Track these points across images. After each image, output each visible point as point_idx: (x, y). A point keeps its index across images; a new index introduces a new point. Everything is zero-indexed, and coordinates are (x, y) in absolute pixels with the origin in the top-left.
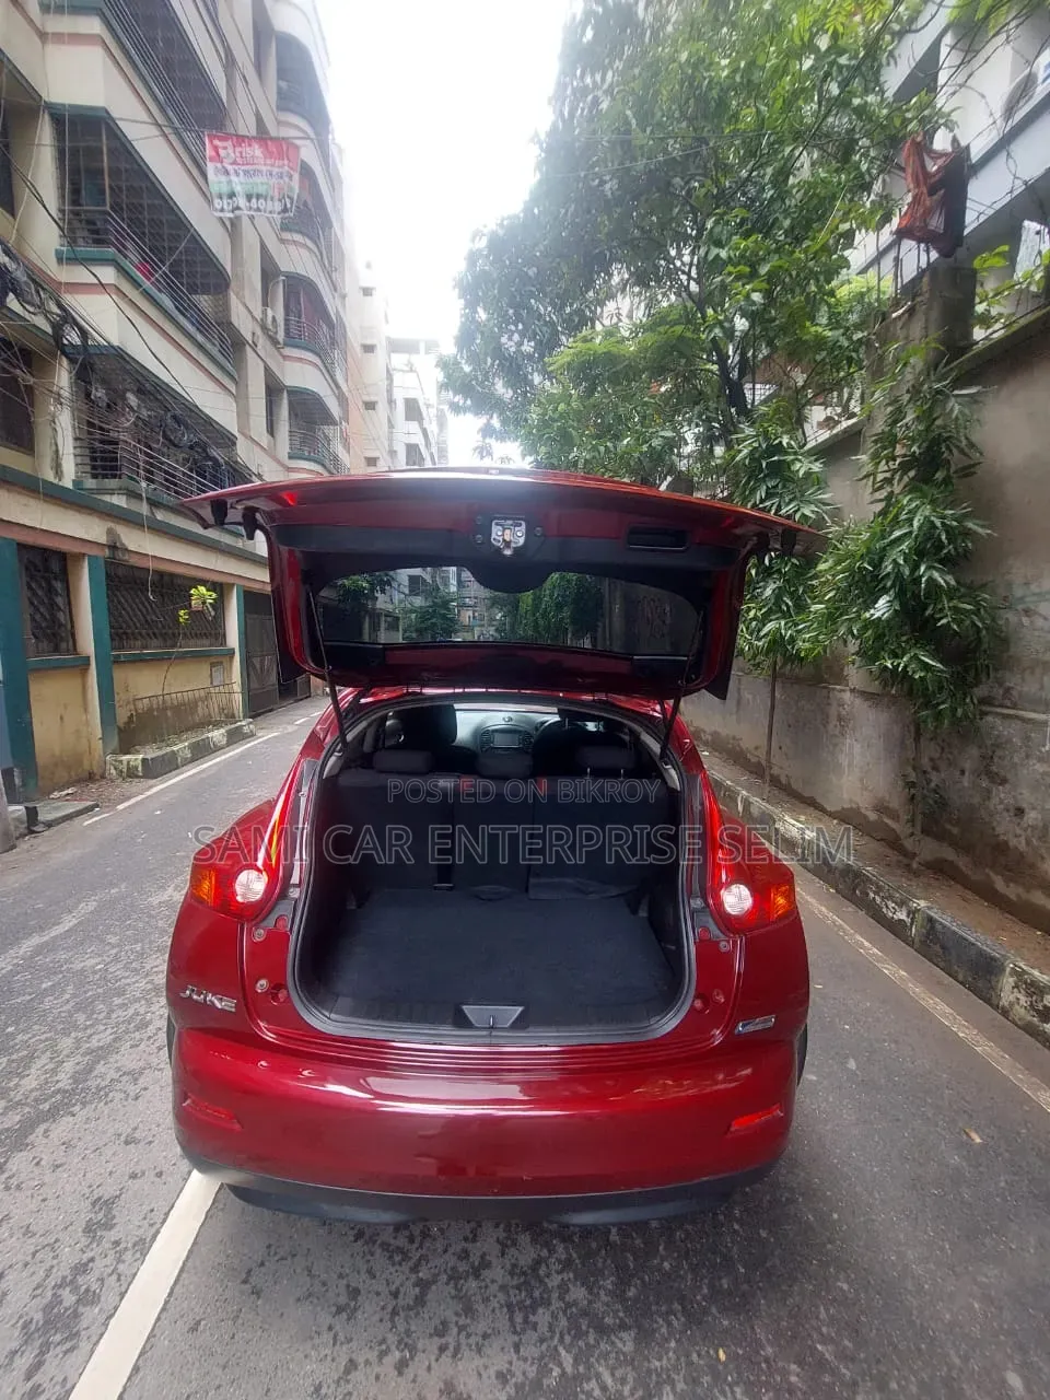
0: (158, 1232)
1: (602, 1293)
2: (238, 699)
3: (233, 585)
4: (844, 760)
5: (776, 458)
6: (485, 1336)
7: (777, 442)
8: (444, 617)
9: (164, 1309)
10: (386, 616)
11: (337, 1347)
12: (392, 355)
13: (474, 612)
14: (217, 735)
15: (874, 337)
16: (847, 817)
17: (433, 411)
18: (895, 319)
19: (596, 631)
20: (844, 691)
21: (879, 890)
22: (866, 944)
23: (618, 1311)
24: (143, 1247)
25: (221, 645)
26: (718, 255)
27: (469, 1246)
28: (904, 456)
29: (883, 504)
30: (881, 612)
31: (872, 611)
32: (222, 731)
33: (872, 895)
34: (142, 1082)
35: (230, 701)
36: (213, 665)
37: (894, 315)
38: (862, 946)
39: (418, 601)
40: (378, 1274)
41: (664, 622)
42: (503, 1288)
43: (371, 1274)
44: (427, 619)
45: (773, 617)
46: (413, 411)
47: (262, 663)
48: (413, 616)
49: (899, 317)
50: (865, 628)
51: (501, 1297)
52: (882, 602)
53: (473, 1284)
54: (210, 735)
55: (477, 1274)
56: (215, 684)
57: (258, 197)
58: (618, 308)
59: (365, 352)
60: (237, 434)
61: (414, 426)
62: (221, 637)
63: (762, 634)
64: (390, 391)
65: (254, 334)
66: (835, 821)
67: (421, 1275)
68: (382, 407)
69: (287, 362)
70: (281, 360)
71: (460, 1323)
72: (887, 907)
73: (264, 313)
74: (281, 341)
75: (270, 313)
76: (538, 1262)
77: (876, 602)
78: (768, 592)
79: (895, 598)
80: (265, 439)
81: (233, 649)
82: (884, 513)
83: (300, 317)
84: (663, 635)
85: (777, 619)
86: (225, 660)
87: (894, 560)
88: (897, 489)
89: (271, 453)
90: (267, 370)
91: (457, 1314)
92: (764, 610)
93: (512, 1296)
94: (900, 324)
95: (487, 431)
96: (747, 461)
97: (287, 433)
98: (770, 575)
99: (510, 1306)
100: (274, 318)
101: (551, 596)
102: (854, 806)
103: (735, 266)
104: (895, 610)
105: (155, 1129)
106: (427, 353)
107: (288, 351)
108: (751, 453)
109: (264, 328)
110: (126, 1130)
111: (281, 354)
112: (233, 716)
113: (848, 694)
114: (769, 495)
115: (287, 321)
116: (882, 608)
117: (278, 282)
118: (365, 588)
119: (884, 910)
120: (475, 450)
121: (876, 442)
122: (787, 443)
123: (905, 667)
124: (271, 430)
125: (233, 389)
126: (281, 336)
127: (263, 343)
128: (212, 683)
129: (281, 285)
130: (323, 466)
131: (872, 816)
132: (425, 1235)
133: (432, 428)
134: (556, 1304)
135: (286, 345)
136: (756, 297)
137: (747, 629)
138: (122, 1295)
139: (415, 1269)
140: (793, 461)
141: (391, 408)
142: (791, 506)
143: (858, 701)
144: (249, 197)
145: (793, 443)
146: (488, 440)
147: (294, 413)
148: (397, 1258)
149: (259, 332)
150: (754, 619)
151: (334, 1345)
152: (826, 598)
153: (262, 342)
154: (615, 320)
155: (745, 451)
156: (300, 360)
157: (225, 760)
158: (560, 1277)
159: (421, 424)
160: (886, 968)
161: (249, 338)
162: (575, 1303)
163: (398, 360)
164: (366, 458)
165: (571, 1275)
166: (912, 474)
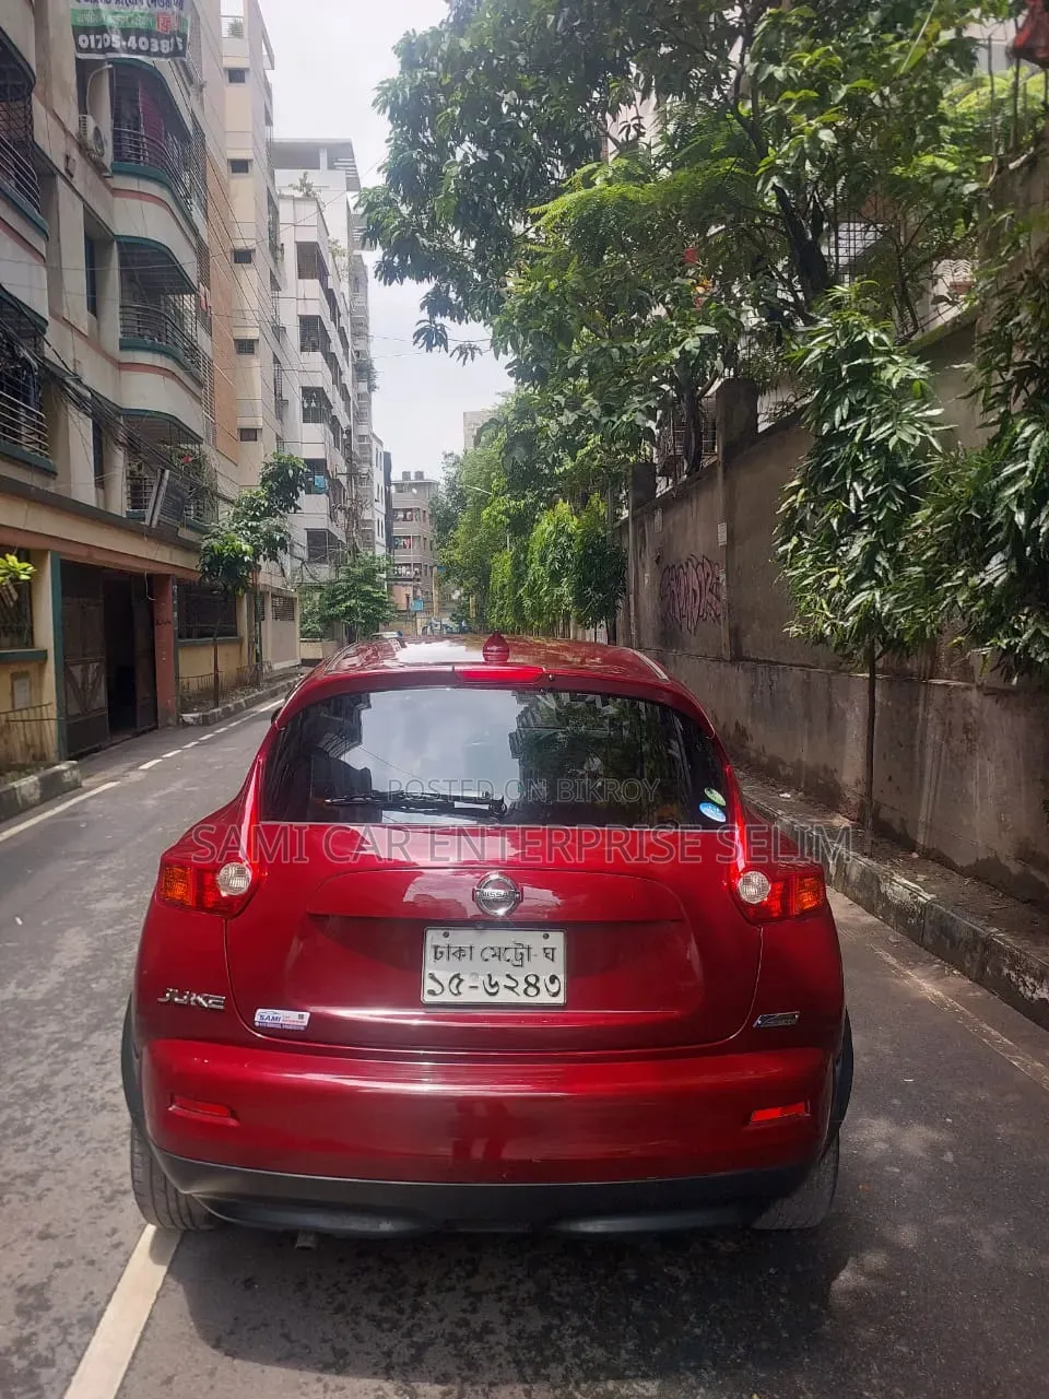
0: (104, 1310)
1: (623, 1352)
2: (51, 730)
3: (45, 552)
4: (973, 789)
5: (860, 361)
6: (492, 1384)
7: (859, 338)
8: (366, 596)
9: (130, 1368)
10: (273, 596)
11: (329, 1393)
12: (278, 172)
13: (416, 587)
14: (27, 784)
15: (985, 195)
16: (985, 874)
17: (343, 261)
18: (1013, 171)
19: (614, 615)
20: (967, 688)
21: (1015, 962)
22: (994, 1033)
23: (641, 1366)
24: (91, 1323)
25: (27, 646)
26: (771, 75)
27: (468, 1316)
28: (1021, 363)
29: (997, 428)
30: (993, 577)
31: (982, 575)
32: (34, 778)
33: (1006, 971)
34: (43, 1183)
35: (41, 732)
36: (15, 677)
37: (1012, 166)
38: (988, 1035)
39: (324, 572)
40: (366, 1338)
41: (718, 598)
42: (508, 1349)
43: (358, 1338)
44: (339, 602)
45: (865, 585)
46: (312, 262)
47: (85, 671)
48: (317, 596)
49: (1018, 169)
50: (975, 597)
51: (508, 1356)
52: (995, 562)
53: (474, 1347)
54: (16, 784)
55: (479, 1337)
56: (17, 707)
57: (139, 33)
58: (638, 117)
59: (234, 171)
60: (47, 317)
61: (312, 286)
62: (24, 632)
63: (848, 610)
64: (273, 232)
65: (67, 158)
66: (968, 880)
67: (414, 1339)
68: (262, 257)
69: (118, 199)
70: (109, 194)
71: (463, 1375)
72: (1025, 984)
73: (83, 124)
74: (108, 166)
75: (91, 124)
76: (548, 1329)
77: (987, 562)
78: (855, 551)
79: (1010, 558)
80: (83, 320)
81: (46, 651)
82: (997, 439)
83: (137, 129)
84: (718, 616)
85: (871, 588)
86: (31, 668)
87: (1007, 506)
88: (1016, 407)
89: (94, 341)
90: (90, 215)
91: (459, 1368)
92: (850, 577)
93: (521, 1354)
94: (1019, 179)
95: (436, 304)
96: (820, 367)
97: (118, 310)
98: (858, 526)
99: (518, 1363)
100: (96, 129)
101: (543, 560)
102: (991, 855)
103: (794, 90)
104: (1012, 574)
105: (72, 1225)
106: (331, 167)
107: (119, 182)
108: (824, 355)
109: (82, 147)
110: (38, 1226)
111: (108, 186)
112: (43, 757)
113: (975, 691)
114: (854, 413)
115: (117, 136)
116: (996, 571)
117: (101, 73)
118: (245, 553)
119: (1021, 989)
120: (418, 334)
121: (983, 345)
122: (876, 339)
123: (1026, 647)
124: (94, 307)
125: (41, 246)
126: (108, 159)
127: (82, 175)
128: (13, 706)
129: (106, 80)
130: (176, 360)
131: (1015, 868)
132: (416, 1308)
133: (343, 288)
134: (569, 1360)
135: (117, 172)
136: (826, 136)
137: (828, 604)
138: (79, 1360)
139: (409, 1334)
140: (882, 367)
141: (276, 259)
142: (883, 429)
143: (989, 701)
144: (126, 34)
145: (884, 337)
146: (439, 320)
147: (128, 277)
148: (386, 1326)
149: (75, 154)
150: (839, 587)
151: (325, 1392)
152: (924, 558)
153: (80, 168)
154: (633, 133)
155: (817, 351)
156: (140, 195)
157: (39, 823)
158: (574, 1340)
159: (324, 284)
160: (1017, 1060)
161: (60, 164)
162: (592, 1360)
163: (286, 179)
164: (235, 340)
165: (587, 1338)
166: (1032, 388)
